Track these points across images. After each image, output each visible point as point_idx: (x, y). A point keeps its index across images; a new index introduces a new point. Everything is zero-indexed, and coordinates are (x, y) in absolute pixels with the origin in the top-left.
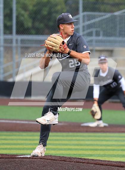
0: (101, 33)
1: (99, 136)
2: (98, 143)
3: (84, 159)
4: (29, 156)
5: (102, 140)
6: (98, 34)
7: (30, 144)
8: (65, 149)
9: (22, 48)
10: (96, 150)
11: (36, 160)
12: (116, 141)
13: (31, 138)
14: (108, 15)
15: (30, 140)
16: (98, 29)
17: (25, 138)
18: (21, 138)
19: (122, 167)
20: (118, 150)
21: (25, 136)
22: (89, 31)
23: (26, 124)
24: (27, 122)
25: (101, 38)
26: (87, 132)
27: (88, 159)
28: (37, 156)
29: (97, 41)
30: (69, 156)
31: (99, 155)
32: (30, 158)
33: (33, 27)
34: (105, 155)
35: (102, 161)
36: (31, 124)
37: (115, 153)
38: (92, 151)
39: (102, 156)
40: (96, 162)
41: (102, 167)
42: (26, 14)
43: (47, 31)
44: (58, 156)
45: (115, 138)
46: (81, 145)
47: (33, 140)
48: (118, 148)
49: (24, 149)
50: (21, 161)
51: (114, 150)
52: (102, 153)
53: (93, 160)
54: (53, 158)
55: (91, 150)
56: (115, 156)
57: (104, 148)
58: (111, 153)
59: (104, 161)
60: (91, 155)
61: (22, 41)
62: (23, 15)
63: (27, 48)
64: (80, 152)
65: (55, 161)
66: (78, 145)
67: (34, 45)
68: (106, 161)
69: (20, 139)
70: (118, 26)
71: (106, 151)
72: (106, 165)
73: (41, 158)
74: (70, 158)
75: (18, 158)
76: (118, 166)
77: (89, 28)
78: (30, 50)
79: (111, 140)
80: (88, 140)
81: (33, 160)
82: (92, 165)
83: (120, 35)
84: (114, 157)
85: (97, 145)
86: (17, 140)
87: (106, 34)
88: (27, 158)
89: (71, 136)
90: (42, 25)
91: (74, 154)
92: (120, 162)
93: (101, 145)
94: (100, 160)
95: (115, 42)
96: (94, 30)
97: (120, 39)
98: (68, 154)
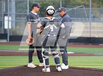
10: (71, 63)
12: (78, 59)
20: (80, 63)
37: (79, 64)
39: (74, 65)
53: (72, 67)
57: (74, 62)
83: (76, 17)
92: (83, 68)
93: (73, 61)
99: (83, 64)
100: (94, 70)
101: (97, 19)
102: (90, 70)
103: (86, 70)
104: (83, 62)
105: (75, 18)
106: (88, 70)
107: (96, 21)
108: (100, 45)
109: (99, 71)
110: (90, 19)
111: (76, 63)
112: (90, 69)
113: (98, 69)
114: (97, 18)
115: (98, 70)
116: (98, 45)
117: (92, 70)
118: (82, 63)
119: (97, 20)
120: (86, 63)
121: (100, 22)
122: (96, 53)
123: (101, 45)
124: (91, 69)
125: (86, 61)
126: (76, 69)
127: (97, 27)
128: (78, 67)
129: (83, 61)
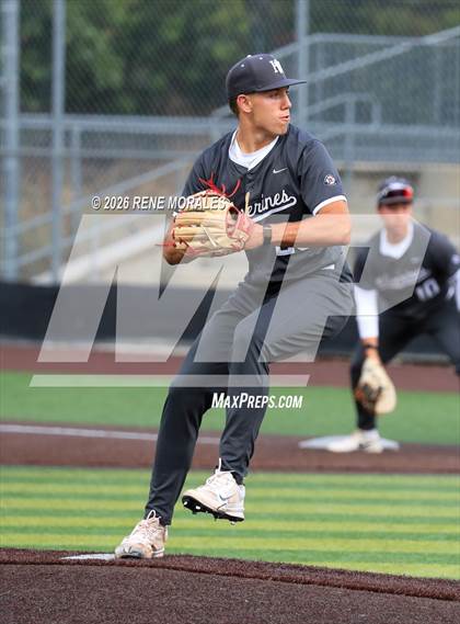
0: (376, 111)
1: (364, 487)
2: (362, 510)
3: (311, 569)
4: (107, 557)
5: (376, 502)
6: (363, 115)
7: (112, 514)
9: (86, 162)
10: (354, 536)
11: (134, 570)
12: (426, 503)
13: (116, 490)
14: (402, 46)
15: (113, 498)
16: (365, 97)
17: (93, 489)
18: (80, 489)
19: (448, 598)
20: (436, 538)
21: (94, 482)
22: (330, 102)
23: (100, 439)
24: (101, 434)
25: (373, 128)
26: (321, 469)
27: (325, 571)
28: (139, 557)
29: (360, 141)
30: (256, 559)
31: (365, 556)
32: (111, 563)
33: (128, 88)
34: (385, 557)
35: (373, 575)
36: (117, 442)
37: (422, 547)
38: (340, 541)
39: (374, 558)
40: (352, 581)
41: (377, 598)
42: (102, 39)
43: (177, 101)
44: (216, 555)
45: (425, 495)
46: (300, 518)
47: (127, 498)
48: (435, 529)
49: (89, 531)
50: (79, 575)
51: (418, 537)
52: (375, 546)
53: (341, 572)
54: (198, 566)
55: (336, 535)
56: (422, 558)
57: (382, 528)
58: (410, 546)
59: (382, 576)
60: (336, 556)
61: (88, 137)
62: (90, 44)
63: (105, 163)
64: (296, 545)
65: (203, 576)
66: (287, 517)
67: (130, 153)
68: (388, 577)
69: (76, 496)
70: (438, 87)
71: (391, 542)
72: (391, 592)
73: (154, 564)
74: (258, 565)
75: (68, 563)
76: (433, 597)
77: (333, 94)
78: (115, 171)
79: (411, 502)
80: (327, 501)
81: (125, 570)
82: (340, 591)
83: (446, 119)
84: (419, 561)
85: (357, 518)
86: (65, 496)
87: (395, 115)
88: (102, 563)
90: (159, 81)
91: (275, 552)
92: (440, 581)
93: (373, 520)
94: (367, 574)
95: (427, 143)
96: (349, 99)
97: (445, 132)
98: (251, 552)
105: (434, 131)
111: (401, 536)
126: (377, 591)
128: (401, 578)
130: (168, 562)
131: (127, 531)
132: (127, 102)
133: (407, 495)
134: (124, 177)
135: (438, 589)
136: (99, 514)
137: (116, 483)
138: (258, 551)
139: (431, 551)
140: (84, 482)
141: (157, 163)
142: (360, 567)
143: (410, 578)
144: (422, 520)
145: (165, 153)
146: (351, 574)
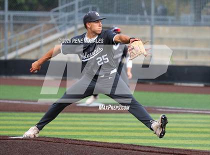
0: (98, 9)
1: (95, 117)
2: (94, 123)
3: (80, 141)
4: (21, 137)
5: (98, 121)
7: (23, 125)
8: (59, 131)
9: (14, 24)
10: (92, 131)
11: (29, 141)
12: (112, 121)
13: (24, 118)
15: (23, 120)
16: (95, 6)
17: (17, 118)
18: (13, 118)
19: (119, 148)
20: (116, 131)
21: (18, 116)
22: (84, 7)
23: (19, 104)
24: (19, 102)
26: (82, 112)
27: (84, 141)
30: (64, 137)
31: (95, 137)
32: (22, 139)
33: (26, 3)
34: (101, 137)
35: (97, 142)
36: (24, 104)
37: (112, 134)
38: (88, 132)
39: (98, 137)
40: (91, 144)
41: (98, 149)
43: (40, 7)
44: (52, 137)
45: (113, 119)
46: (77, 126)
47: (27, 120)
48: (115, 129)
49: (16, 130)
50: (13, 143)
51: (111, 131)
52: (98, 134)
53: (89, 141)
54: (47, 140)
56: (112, 137)
57: (100, 129)
58: (108, 134)
59: (100, 142)
60: (87, 137)
61: (15, 17)
63: (20, 25)
65: (49, 143)
66: (73, 126)
67: (27, 22)
68: (102, 143)
69: (12, 120)
70: (116, 3)
71: (103, 133)
72: (103, 147)
73: (35, 139)
74: (64, 140)
75: (10, 139)
76: (114, 148)
77: (85, 5)
78: (23, 27)
79: (109, 121)
80: (84, 121)
81: (26, 141)
82: (88, 147)
83: (118, 12)
84: (111, 138)
85: (94, 126)
86: (9, 120)
87: (103, 11)
88: (20, 139)
89: (66, 117)
91: (70, 136)
92: (117, 144)
95: (112, 19)
96: (90, 6)
97: (118, 16)
98: (63, 136)
99: (122, 134)
100: (145, 151)
101: (172, 18)
102: (133, 150)
103: (123, 149)
104: (122, 129)
105: (115, 16)
106: (128, 149)
107: (170, 22)
108: (177, 86)
109: (156, 152)
110: (153, 17)
111: (106, 131)
112: (135, 148)
113: (155, 147)
114: (173, 14)
115: (155, 150)
116: (170, 84)
117: (139, 151)
118: (119, 131)
119: (172, 20)
120: (131, 131)
121: (180, 25)
122: (163, 107)
123: (179, 84)
124: (138, 146)
125: (131, 127)
126: (99, 146)
127: (170, 39)
128: (105, 143)
129: (124, 126)
130: (39, 139)
131: (27, 130)
132: (26, 7)
133: (107, 119)
134: (25, 29)
135: (116, 146)
136: (19, 125)
137: (24, 116)
138: (64, 136)
139: (114, 135)
140: (14, 116)
141: (35, 25)
142: (94, 140)
143: (108, 143)
144: (112, 126)
145: (37, 22)
146: (91, 142)
